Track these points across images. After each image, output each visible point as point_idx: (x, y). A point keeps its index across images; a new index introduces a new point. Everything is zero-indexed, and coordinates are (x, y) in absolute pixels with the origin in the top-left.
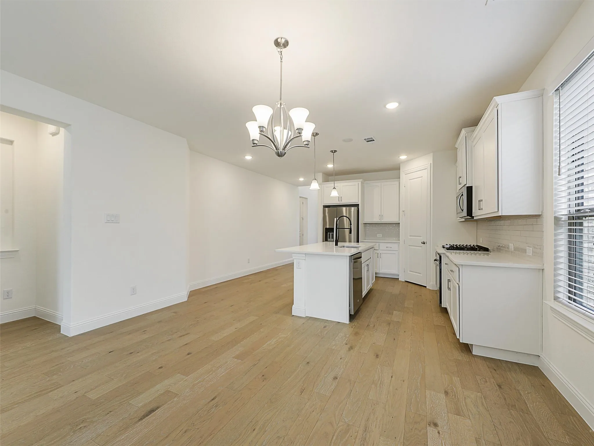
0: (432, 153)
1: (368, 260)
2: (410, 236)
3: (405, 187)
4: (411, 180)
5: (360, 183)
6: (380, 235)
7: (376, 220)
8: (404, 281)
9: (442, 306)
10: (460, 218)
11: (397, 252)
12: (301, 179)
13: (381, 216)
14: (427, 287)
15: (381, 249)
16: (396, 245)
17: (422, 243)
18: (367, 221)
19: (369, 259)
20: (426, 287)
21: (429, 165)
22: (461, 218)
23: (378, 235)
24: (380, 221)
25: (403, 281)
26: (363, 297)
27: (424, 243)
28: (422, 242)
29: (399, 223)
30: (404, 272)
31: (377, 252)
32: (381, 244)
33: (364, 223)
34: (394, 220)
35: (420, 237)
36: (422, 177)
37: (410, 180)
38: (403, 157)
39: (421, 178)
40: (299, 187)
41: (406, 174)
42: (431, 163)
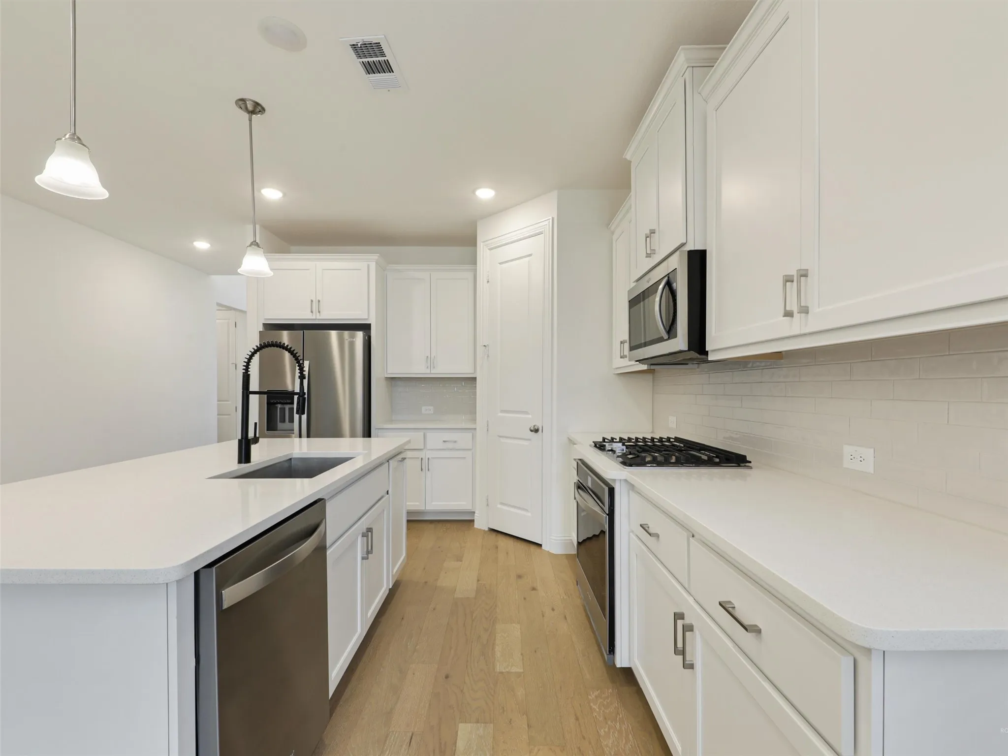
0: (554, 194)
1: (379, 500)
2: (502, 411)
3: (488, 282)
4: (504, 265)
5: (373, 266)
6: (427, 410)
7: (419, 369)
8: (487, 529)
9: (618, 665)
10: (637, 361)
11: (470, 452)
12: (202, 245)
13: (430, 361)
14: (544, 547)
15: (428, 447)
16: (468, 435)
17: (531, 431)
18: (395, 370)
19: (382, 497)
20: (541, 545)
21: (547, 223)
22: (638, 363)
23: (424, 408)
24: (429, 372)
25: (484, 530)
26: (330, 698)
27: (536, 431)
28: (532, 429)
29: (475, 378)
30: (488, 505)
31: (421, 454)
32: (430, 435)
33: (387, 378)
34: (463, 369)
35: (526, 413)
36: (530, 255)
37: (500, 264)
38: (485, 194)
39: (527, 259)
40: (214, 277)
41: (491, 249)
42: (553, 219)
